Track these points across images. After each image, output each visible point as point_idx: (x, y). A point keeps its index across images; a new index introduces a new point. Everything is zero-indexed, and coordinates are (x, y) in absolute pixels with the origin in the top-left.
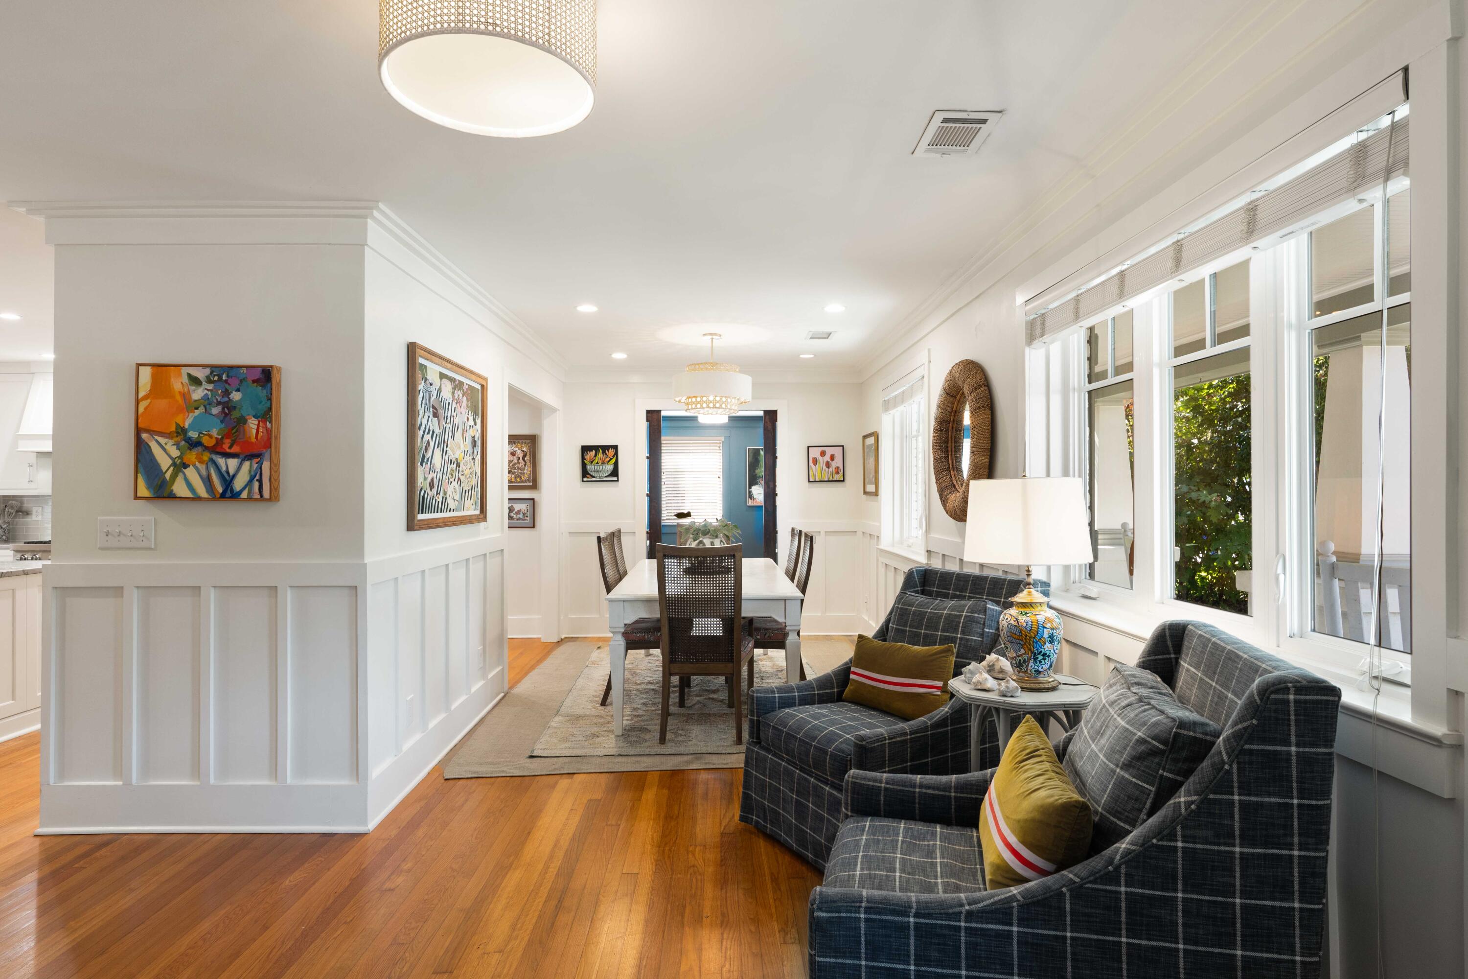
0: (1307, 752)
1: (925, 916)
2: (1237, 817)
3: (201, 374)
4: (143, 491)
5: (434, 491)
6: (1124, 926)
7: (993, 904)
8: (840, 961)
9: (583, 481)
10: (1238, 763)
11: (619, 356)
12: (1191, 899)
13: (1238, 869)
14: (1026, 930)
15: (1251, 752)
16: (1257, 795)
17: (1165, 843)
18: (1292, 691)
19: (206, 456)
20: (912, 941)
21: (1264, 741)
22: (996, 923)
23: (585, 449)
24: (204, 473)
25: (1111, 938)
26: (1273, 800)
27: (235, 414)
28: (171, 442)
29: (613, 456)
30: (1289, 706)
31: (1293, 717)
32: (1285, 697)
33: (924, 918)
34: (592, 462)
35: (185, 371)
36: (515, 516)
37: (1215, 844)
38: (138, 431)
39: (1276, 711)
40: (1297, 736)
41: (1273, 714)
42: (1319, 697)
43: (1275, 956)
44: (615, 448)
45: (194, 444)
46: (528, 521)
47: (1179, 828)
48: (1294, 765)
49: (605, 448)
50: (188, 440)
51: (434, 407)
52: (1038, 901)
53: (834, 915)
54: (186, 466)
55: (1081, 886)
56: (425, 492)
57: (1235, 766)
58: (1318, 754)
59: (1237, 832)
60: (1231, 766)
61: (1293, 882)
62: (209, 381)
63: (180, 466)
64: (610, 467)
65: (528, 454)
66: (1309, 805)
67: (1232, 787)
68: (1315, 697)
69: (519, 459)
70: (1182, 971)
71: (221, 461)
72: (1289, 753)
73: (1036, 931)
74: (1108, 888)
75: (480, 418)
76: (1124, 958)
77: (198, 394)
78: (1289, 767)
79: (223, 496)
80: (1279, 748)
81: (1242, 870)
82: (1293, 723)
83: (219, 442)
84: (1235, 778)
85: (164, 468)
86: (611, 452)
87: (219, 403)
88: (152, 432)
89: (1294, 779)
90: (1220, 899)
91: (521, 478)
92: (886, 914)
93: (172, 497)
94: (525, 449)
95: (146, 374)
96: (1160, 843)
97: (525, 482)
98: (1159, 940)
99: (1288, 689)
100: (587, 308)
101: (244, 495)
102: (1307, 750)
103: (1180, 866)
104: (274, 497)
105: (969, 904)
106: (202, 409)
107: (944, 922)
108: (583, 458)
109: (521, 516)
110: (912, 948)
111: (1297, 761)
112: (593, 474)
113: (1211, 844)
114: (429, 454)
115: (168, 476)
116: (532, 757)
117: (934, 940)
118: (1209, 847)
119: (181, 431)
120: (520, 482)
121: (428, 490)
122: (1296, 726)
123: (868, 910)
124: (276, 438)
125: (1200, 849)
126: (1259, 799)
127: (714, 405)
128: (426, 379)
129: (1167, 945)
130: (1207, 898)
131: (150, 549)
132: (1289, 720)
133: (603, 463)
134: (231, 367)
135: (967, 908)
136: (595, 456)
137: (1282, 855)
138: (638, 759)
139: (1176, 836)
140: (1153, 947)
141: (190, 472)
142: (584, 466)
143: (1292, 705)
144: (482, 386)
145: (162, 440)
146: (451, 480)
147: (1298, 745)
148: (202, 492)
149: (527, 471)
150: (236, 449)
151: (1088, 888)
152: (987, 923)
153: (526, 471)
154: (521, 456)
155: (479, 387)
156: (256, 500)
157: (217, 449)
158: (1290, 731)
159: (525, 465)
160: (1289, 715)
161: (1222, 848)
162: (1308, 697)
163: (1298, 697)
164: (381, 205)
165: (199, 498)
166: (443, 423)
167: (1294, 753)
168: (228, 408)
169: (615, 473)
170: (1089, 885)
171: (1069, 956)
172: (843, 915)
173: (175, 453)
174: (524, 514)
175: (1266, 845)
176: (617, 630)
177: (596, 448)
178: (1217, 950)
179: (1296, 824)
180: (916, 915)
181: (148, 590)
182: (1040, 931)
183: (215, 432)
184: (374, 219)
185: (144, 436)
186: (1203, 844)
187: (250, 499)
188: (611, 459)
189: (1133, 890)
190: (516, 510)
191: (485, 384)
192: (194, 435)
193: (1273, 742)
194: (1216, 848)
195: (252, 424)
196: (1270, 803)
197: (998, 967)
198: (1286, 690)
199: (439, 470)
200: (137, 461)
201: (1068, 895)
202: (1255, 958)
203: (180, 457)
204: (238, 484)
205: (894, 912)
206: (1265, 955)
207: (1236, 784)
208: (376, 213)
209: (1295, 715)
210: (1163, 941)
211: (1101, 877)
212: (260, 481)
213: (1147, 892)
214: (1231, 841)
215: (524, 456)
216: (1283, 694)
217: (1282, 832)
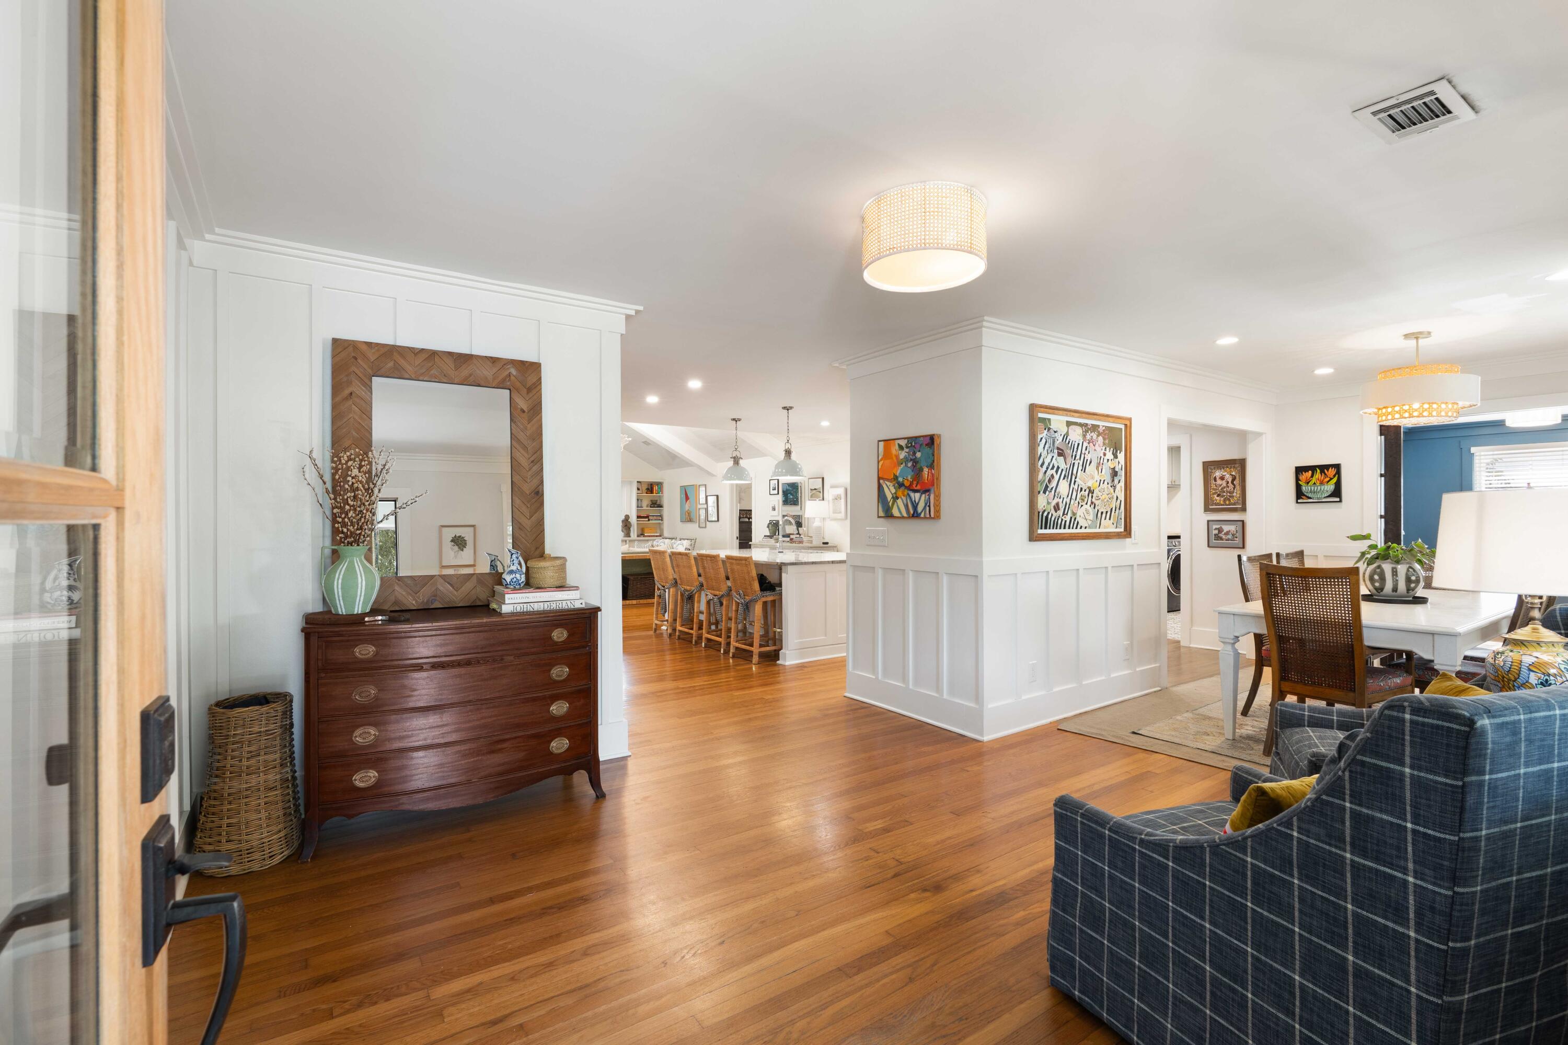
0: (1423, 777)
1: (1116, 832)
2: (1348, 823)
3: (903, 443)
4: (882, 514)
5: (1060, 512)
6: (1249, 892)
7: (1159, 840)
8: (1067, 846)
9: (1297, 502)
10: (1350, 771)
11: (1324, 371)
12: (1306, 889)
13: (1349, 875)
14: (1178, 868)
15: (1363, 763)
16: (1368, 808)
17: (1283, 829)
18: (1408, 710)
19: (906, 492)
20: (1107, 848)
21: (1377, 755)
22: (1160, 855)
23: (1299, 470)
24: (905, 502)
25: (1239, 899)
26: (1385, 817)
27: (918, 466)
28: (892, 484)
29: (1334, 476)
30: (1404, 725)
31: (1407, 738)
32: (1400, 715)
33: (1114, 833)
34: (1308, 483)
35: (897, 442)
36: (1224, 537)
37: (1326, 843)
38: (879, 479)
39: (1389, 728)
40: (1411, 757)
41: (1386, 730)
42: (1440, 723)
43: (1388, 977)
44: (1337, 467)
45: (901, 485)
46: (1238, 541)
47: (1295, 819)
48: (1408, 787)
49: (1323, 468)
50: (898, 483)
51: (1058, 448)
52: (1187, 847)
53: (1064, 812)
54: (897, 498)
55: (1218, 846)
56: (1049, 513)
57: (1347, 774)
58: (1436, 782)
59: (1348, 839)
60: (1343, 772)
61: (1408, 908)
62: (907, 447)
63: (895, 498)
64: (1330, 487)
65: (1237, 477)
66: (1425, 834)
67: (1344, 794)
68: (1435, 722)
69: (1228, 482)
70: (1297, 952)
71: (912, 494)
72: (1402, 774)
73: (1184, 871)
74: (1238, 854)
75: (1123, 453)
76: (1249, 921)
77: (902, 455)
78: (1402, 788)
79: (913, 516)
80: (1392, 766)
81: (1353, 878)
82: (1407, 743)
83: (911, 483)
84: (1347, 786)
85: (889, 500)
86: (1332, 472)
87: (911, 460)
88: (883, 479)
89: (1408, 802)
90: (1332, 898)
91: (1230, 500)
92: (1092, 822)
93: (892, 516)
94: (1234, 473)
95: (881, 444)
96: (1279, 828)
97: (1234, 504)
98: (1278, 917)
99: (1404, 708)
100: (1227, 341)
101: (922, 515)
102: (1422, 774)
103: (1295, 854)
104: (937, 516)
105: (1146, 835)
106: (904, 464)
107: (1125, 841)
108: (1297, 479)
109: (1230, 537)
110: (1107, 853)
111: (1411, 783)
112: (1310, 495)
113: (1323, 842)
114: (1054, 484)
115: (890, 504)
116: (1134, 733)
117: (1120, 853)
118: (1321, 845)
119: (896, 478)
120: (1229, 505)
121: (1053, 511)
122: (1411, 747)
123: (1083, 815)
124: (937, 479)
125: (1313, 844)
126: (1370, 812)
127: (1410, 414)
128: (1049, 429)
129: (1285, 923)
130: (1320, 893)
131: (884, 546)
132: (1403, 739)
133: (1322, 483)
134: (916, 437)
135: (1143, 837)
136: (1312, 476)
137: (1395, 877)
138: (1224, 758)
139: (1292, 825)
140: (1272, 921)
141: (899, 501)
142: (1298, 487)
143: (1408, 724)
144: (1126, 425)
145: (888, 483)
146: (1081, 504)
147: (1412, 767)
148: (905, 515)
149: (1237, 494)
150: (918, 487)
151: (1223, 849)
152: (1153, 852)
153: (1235, 494)
154: (1230, 480)
155: (1123, 427)
156: (927, 518)
157: (910, 488)
158: (1404, 750)
159: (1234, 488)
160: (1404, 734)
161: (1334, 850)
162: (1426, 720)
163: (1415, 718)
164: (986, 318)
165: (903, 517)
166: (1069, 460)
167: (1408, 775)
168: (915, 462)
169: (1337, 493)
170: (1224, 847)
171: (1207, 901)
172: (1069, 814)
173: (893, 491)
174: (1233, 535)
175: (1377, 860)
176: (1228, 641)
177: (1313, 469)
178: (1329, 947)
179: (1410, 849)
180: (1110, 830)
181: (886, 570)
182: (1187, 872)
183: (909, 478)
184: (985, 327)
185: (881, 481)
186: (1315, 840)
187: (925, 518)
188: (1331, 479)
189: (1257, 863)
190: (1225, 531)
191: (1128, 423)
192: (900, 479)
193: (1387, 758)
194: (1327, 847)
195: (926, 470)
196: (1382, 819)
197: (1159, 890)
198: (1402, 709)
199: (1065, 497)
200: (879, 496)
201: (1208, 849)
202: (1367, 970)
203: (895, 493)
204: (920, 509)
205: (1096, 822)
206: (1376, 971)
207: (1348, 792)
208: (985, 324)
209: (1411, 736)
210: (1281, 918)
211: (1232, 843)
212: (929, 506)
213: (1268, 868)
214: (1341, 845)
215: (1234, 479)
216: (1398, 712)
217: (1394, 852)
